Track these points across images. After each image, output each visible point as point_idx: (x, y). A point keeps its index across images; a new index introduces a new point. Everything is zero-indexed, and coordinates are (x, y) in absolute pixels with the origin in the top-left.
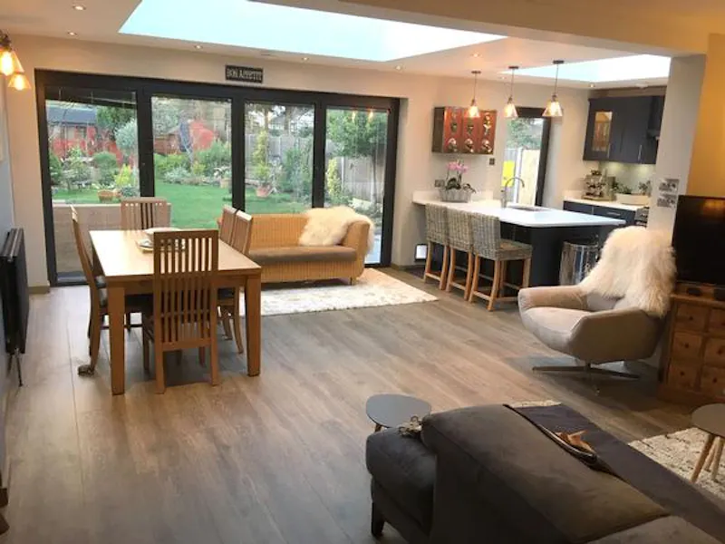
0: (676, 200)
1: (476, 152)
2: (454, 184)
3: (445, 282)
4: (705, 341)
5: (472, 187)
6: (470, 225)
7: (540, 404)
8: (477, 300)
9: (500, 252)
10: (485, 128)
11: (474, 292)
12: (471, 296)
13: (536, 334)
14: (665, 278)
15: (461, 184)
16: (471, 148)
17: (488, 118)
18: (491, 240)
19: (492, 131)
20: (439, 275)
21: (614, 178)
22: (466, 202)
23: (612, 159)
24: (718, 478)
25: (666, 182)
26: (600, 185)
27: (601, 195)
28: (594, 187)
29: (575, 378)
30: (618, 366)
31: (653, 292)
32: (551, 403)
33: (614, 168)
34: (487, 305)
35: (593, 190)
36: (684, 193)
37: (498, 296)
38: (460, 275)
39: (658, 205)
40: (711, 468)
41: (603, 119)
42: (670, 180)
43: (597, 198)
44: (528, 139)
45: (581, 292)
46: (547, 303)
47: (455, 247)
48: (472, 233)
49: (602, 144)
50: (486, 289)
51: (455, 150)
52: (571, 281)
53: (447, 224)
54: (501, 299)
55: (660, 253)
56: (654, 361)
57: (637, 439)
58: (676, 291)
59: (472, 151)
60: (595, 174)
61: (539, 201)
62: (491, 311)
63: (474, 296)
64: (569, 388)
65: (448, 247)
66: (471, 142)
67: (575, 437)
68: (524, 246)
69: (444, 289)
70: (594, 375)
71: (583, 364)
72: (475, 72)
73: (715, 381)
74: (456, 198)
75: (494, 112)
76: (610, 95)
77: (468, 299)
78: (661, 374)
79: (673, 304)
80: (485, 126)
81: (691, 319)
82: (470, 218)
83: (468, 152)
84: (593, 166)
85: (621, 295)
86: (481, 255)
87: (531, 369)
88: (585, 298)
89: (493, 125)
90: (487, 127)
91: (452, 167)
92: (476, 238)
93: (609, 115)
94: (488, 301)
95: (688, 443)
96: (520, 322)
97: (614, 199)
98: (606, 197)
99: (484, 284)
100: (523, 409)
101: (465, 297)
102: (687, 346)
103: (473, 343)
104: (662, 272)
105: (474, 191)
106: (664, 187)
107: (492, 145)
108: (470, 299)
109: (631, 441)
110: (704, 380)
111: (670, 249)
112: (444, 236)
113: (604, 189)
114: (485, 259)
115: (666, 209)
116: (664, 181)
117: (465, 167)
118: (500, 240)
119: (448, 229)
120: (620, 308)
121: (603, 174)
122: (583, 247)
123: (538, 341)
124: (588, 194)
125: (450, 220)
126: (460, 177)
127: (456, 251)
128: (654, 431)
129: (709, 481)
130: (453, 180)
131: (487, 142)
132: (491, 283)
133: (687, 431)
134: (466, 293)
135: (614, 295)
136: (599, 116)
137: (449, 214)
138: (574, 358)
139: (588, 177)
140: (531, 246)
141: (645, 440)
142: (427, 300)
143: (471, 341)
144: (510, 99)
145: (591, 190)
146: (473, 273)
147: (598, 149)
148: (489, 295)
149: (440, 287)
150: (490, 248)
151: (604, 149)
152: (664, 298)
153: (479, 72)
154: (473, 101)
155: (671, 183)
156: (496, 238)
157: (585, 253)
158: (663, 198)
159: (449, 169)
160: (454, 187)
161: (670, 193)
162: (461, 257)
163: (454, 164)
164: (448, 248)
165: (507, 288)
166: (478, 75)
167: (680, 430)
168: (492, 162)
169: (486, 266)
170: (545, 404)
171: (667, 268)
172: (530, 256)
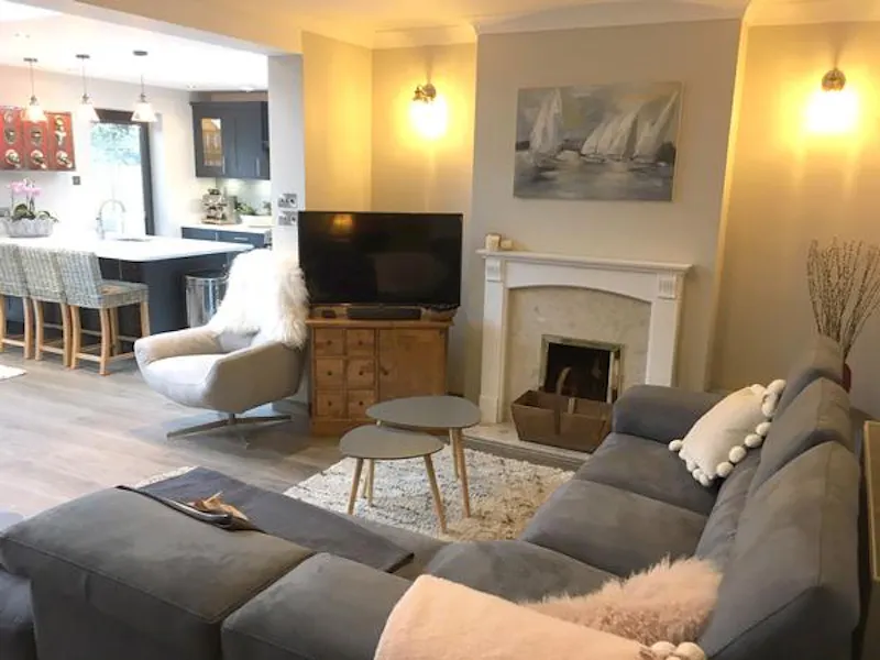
0: (296, 217)
1: (50, 168)
2: (24, 213)
3: (32, 346)
4: (347, 363)
5: (52, 215)
6: (57, 268)
7: (173, 474)
8: (83, 364)
9: (104, 297)
10: (57, 136)
11: (77, 355)
12: (73, 361)
13: (164, 392)
14: (298, 304)
15: (36, 212)
16: (42, 162)
17: (60, 122)
18: (90, 284)
19: (69, 141)
20: (22, 339)
21: (235, 198)
22: (46, 236)
23: (229, 175)
24: (374, 502)
25: (284, 198)
26: (221, 206)
27: (224, 217)
28: (214, 208)
29: (218, 435)
30: (266, 410)
31: (289, 322)
32: (187, 469)
33: (233, 186)
34: (99, 368)
35: (213, 213)
36: (303, 209)
37: (112, 355)
38: (53, 335)
39: (280, 224)
40: (367, 495)
41: (213, 128)
42: (288, 195)
43: (219, 222)
44: (128, 154)
45: (213, 333)
46: (172, 352)
47: (39, 298)
48: (60, 278)
49: (215, 157)
50: (93, 348)
51: (18, 166)
52: (202, 321)
53: (21, 268)
54: (117, 357)
55: (289, 276)
56: (302, 396)
57: (292, 486)
58: (311, 316)
59: (43, 166)
60: (214, 193)
61: (151, 229)
62: (105, 375)
63: (77, 359)
64: (212, 447)
65: (29, 299)
66: (41, 155)
67: (212, 501)
68: (136, 286)
69: (32, 356)
70: (241, 426)
71: (226, 416)
72: (30, 60)
73: (361, 403)
74: (30, 231)
75: (68, 115)
76: (215, 99)
77: (69, 365)
78: (310, 408)
79: (311, 330)
80: (58, 133)
81: (329, 343)
82: (54, 258)
83: (38, 168)
84: (210, 184)
85: (256, 329)
86: (78, 304)
87: (165, 436)
88: (217, 339)
89: (69, 131)
90: (62, 135)
91: (17, 190)
92: (67, 282)
93: (217, 123)
94: (98, 363)
95: (344, 474)
96: (142, 382)
97: (239, 221)
98: (229, 219)
99: (89, 342)
100: (147, 487)
101: (66, 363)
102: (330, 374)
103: (82, 420)
104: (294, 297)
105: (55, 220)
106: (282, 203)
107: (71, 156)
108: (73, 365)
109: (285, 490)
110: (351, 405)
111: (299, 271)
112: (19, 285)
113: (226, 210)
114: (86, 309)
115: (288, 227)
116: (282, 196)
117: (36, 189)
118: (102, 281)
119: (24, 274)
120: (258, 343)
121: (222, 191)
122: (211, 280)
123: (171, 402)
124: (208, 217)
125: (24, 262)
126: (32, 202)
127: (42, 303)
128: (309, 471)
129: (366, 508)
130: (22, 206)
131: (64, 155)
132: (98, 340)
133: (341, 462)
134: (66, 359)
135: (250, 330)
136: (207, 124)
137: (22, 253)
138: (216, 412)
139: (205, 197)
140: (144, 286)
141: (302, 484)
142: (8, 376)
143: (80, 419)
144: (85, 98)
145: (212, 212)
146: (71, 330)
147: (211, 163)
148: (99, 355)
149: (26, 355)
150: (90, 294)
151: (218, 164)
152: (300, 325)
153: (35, 60)
154: (33, 99)
155: (289, 199)
156: (95, 280)
157: (214, 287)
158: (284, 216)
159: (13, 193)
160: (25, 216)
161: (289, 210)
162: (51, 311)
163: (19, 186)
164: (30, 301)
165: (122, 342)
166: (34, 63)
167: (335, 463)
168: (77, 181)
169: (88, 317)
170: (178, 473)
171: (298, 291)
172: (146, 297)
